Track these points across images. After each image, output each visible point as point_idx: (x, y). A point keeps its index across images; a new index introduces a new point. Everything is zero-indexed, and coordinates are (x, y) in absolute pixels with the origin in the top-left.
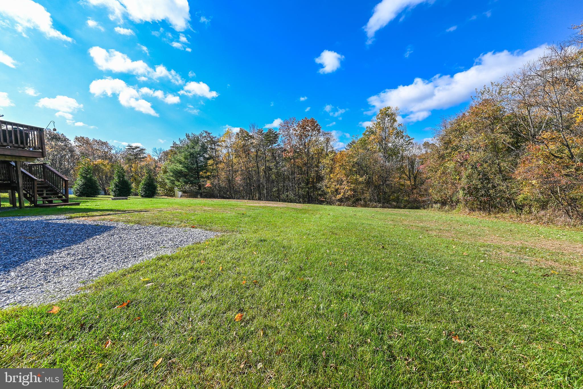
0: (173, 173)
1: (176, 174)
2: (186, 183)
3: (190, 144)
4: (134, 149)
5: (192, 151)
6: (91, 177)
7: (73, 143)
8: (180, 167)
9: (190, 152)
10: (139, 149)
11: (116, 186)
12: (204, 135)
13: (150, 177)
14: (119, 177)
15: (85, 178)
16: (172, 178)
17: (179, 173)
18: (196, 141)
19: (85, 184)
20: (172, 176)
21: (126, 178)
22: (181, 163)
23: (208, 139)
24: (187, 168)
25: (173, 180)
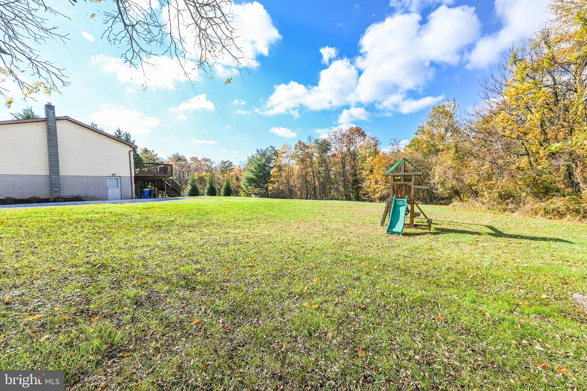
0: (247, 180)
1: (249, 181)
2: (255, 187)
3: (259, 157)
4: (225, 163)
5: (259, 162)
6: (195, 184)
7: (189, 161)
8: (251, 175)
9: (258, 164)
10: (228, 163)
11: (208, 190)
12: (270, 149)
13: (228, 184)
14: (210, 184)
15: (192, 185)
16: (247, 184)
17: (251, 180)
18: (263, 155)
19: (192, 189)
20: (247, 182)
21: (214, 185)
22: (252, 172)
23: (273, 152)
24: (256, 176)
25: (247, 186)
